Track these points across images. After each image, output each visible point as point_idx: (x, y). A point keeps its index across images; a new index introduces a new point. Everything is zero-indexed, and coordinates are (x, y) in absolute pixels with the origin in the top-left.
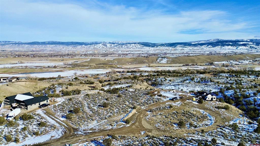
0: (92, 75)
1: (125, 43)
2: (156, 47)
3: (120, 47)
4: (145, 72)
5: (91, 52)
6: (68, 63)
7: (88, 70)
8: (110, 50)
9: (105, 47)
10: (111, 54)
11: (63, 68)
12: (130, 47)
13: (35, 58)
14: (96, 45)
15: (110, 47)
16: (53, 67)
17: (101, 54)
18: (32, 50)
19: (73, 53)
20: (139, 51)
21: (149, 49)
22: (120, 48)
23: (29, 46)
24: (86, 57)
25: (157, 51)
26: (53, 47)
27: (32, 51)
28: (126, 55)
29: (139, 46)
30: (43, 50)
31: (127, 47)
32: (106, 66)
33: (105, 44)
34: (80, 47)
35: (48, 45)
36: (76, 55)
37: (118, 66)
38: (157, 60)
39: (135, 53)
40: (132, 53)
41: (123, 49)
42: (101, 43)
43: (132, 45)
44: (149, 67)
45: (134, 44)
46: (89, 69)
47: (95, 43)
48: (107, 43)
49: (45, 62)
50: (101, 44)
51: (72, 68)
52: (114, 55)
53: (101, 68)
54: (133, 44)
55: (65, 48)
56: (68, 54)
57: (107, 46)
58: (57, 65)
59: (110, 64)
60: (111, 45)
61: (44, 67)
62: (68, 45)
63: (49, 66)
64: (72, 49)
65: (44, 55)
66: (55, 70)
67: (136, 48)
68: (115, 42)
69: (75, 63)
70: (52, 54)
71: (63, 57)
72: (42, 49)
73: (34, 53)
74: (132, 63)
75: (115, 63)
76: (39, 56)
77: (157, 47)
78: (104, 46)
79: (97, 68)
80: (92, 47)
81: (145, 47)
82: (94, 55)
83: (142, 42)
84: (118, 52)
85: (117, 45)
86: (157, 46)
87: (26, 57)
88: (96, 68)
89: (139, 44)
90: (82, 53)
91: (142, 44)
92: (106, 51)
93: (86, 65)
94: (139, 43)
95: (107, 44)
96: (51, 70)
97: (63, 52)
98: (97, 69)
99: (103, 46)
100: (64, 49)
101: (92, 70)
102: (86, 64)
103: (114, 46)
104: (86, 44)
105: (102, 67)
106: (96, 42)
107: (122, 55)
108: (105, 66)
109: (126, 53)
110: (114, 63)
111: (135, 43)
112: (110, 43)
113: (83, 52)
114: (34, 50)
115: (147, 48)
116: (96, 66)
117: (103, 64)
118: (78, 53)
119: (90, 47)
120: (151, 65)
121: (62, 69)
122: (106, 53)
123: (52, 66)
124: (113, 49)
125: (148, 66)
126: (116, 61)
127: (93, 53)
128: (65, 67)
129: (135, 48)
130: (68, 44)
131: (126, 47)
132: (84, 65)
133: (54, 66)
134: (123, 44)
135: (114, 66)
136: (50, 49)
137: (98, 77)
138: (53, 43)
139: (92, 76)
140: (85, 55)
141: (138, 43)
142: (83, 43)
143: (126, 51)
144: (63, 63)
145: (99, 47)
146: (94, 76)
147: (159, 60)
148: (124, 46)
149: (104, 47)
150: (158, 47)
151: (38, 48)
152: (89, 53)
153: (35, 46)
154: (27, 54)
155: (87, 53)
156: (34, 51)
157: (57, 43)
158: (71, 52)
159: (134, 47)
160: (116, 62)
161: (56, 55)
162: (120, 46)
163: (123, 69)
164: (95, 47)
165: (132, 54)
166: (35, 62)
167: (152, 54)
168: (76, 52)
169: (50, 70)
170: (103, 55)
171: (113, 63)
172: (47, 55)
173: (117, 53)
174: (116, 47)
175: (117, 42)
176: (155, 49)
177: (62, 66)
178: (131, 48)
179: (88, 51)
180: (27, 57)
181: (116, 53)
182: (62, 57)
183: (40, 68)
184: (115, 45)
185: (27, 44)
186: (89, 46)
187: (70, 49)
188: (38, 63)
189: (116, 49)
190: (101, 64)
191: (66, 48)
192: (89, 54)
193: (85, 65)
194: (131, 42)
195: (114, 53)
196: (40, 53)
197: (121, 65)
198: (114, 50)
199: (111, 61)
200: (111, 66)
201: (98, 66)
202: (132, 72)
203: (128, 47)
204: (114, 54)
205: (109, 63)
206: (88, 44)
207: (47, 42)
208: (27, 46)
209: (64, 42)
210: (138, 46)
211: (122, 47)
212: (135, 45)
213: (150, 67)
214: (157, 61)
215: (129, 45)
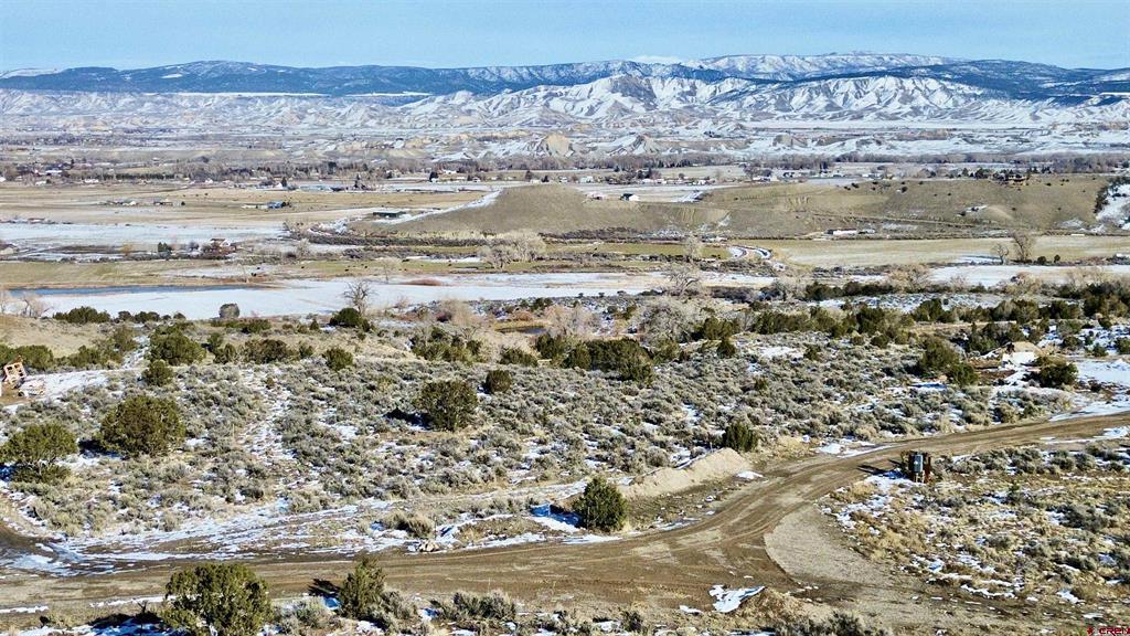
0: (494, 309)
1: (812, 71)
2: (1096, 99)
3: (772, 109)
4: (973, 291)
5: (514, 148)
6: (324, 226)
7: (476, 277)
8: (681, 129)
9: (639, 108)
10: (686, 164)
11: (275, 259)
12: (862, 104)
13: (72, 185)
14: (561, 89)
15: (677, 105)
16: (195, 253)
17: (598, 166)
18: (58, 134)
19: (374, 151)
20: (935, 136)
21: (1029, 123)
22: (770, 116)
23: (40, 98)
24: (470, 186)
25: (1107, 137)
26: (218, 110)
27: (56, 141)
28: (816, 169)
29: (940, 99)
30: (142, 135)
31: (831, 107)
32: (631, 249)
33: (636, 86)
34: (431, 107)
35: (185, 98)
36: (396, 172)
37: (735, 253)
38: (1100, 204)
39: (902, 149)
40: (873, 149)
41: (794, 124)
42: (605, 74)
43: (875, 84)
44: (1018, 262)
45: (890, 82)
46: (487, 269)
47: (552, 75)
48: (659, 69)
49: (147, 220)
50: (601, 85)
51: (346, 263)
52: (710, 171)
53: (587, 268)
54: (882, 74)
55: (311, 119)
56: (332, 165)
57: (651, 95)
58: (229, 242)
59: (666, 233)
60: (693, 92)
61: (129, 254)
62: (339, 94)
63: (169, 243)
64: (372, 123)
65: (142, 171)
66: (210, 272)
67: (916, 111)
68: (722, 64)
69: (376, 225)
70: (206, 160)
71: (289, 184)
72: (138, 121)
73: (72, 151)
74: (861, 227)
75: (713, 226)
76: (107, 177)
77: (1105, 102)
78: (626, 102)
79: (553, 263)
80: (530, 108)
81: (992, 102)
82: (545, 167)
83: (973, 63)
84: (749, 142)
85: (741, 85)
86: (1108, 95)
87: (10, 178)
88: (543, 263)
89: (938, 78)
90: (442, 156)
91: (970, 79)
92: (640, 140)
93: (465, 243)
94: (936, 71)
95: (656, 86)
96: (179, 273)
97: (295, 149)
98: (549, 275)
99: (618, 96)
100: (303, 128)
101: (505, 277)
102: (464, 235)
103: (715, 99)
104: (483, 85)
105: (595, 262)
106: (562, 67)
107: (778, 173)
108: (619, 250)
109: (819, 151)
110: (703, 230)
111: (902, 73)
112: (681, 72)
113: (457, 145)
114: (74, 132)
115: (1016, 115)
116: (543, 250)
117: (601, 235)
118: (412, 154)
119: (513, 106)
120: (1043, 244)
121: (267, 269)
122: (640, 151)
123: (194, 247)
124: (706, 125)
125: (1014, 255)
126: (722, 213)
127: (529, 158)
128: (290, 256)
129: (907, 108)
130: (336, 84)
131: (821, 101)
132: (450, 244)
133: (206, 248)
134: (798, 81)
135: (699, 249)
136: (200, 123)
137: (537, 321)
138: (225, 78)
139: (497, 314)
140: (472, 170)
141: (935, 68)
142: (454, 73)
143: (817, 135)
144: (280, 223)
145: (591, 111)
146: (509, 311)
147: (1121, 202)
148: (799, 98)
149: (626, 111)
150: (1113, 100)
151: (108, 116)
152: (500, 155)
153: (84, 100)
154: (21, 157)
155: (482, 153)
156: (71, 140)
157: (252, 77)
158: (357, 145)
159: (893, 107)
160: (720, 216)
161: (241, 165)
162: (767, 93)
163: (773, 273)
164: (556, 104)
165: (868, 159)
166: (68, 214)
167: (1054, 157)
168: (399, 144)
169: (170, 271)
170: (611, 173)
171: (693, 227)
172: (165, 168)
173: (739, 154)
174: (729, 108)
175: (740, 67)
176: (1087, 119)
177: (271, 247)
178: (870, 109)
179: (495, 139)
180: (13, 184)
181: (731, 152)
182: (284, 184)
183: (98, 256)
184: (727, 86)
185: (30, 89)
186: (507, 96)
187: (349, 125)
188: (88, 221)
189: (731, 126)
190: (585, 235)
191: (322, 121)
192: (500, 163)
193: (452, 238)
194: (866, 60)
195: (713, 151)
196: (115, 152)
197: (765, 246)
198: (710, 134)
199: (675, 211)
200: (674, 251)
201: (561, 248)
202: (852, 291)
203: (839, 101)
204: (709, 162)
205: (661, 225)
206: (500, 85)
207: (174, 70)
208: (25, 99)
209: (306, 70)
210: (927, 94)
211: (783, 105)
212: (908, 83)
213: (1028, 262)
214: (1100, 216)
215: (848, 86)
